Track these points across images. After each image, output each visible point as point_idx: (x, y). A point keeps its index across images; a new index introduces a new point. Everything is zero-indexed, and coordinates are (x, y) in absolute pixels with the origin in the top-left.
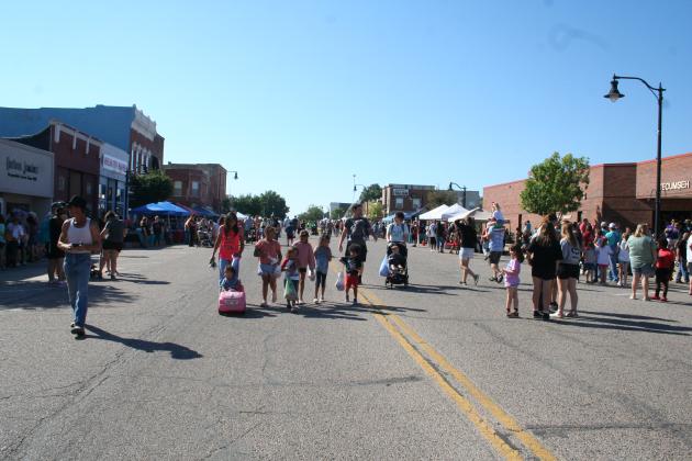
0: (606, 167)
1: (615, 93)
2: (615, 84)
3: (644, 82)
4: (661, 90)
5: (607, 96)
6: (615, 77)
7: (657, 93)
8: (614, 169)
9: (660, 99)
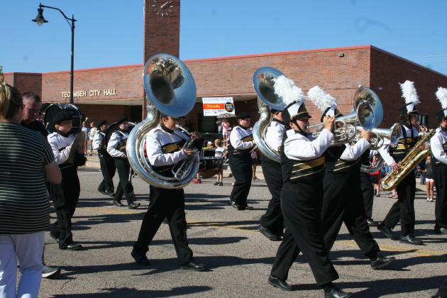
0: (16, 75)
1: (41, 19)
2: (41, 11)
3: (62, 12)
4: (73, 20)
5: (35, 21)
6: (41, 6)
7: (71, 22)
8: (22, 77)
9: (73, 28)
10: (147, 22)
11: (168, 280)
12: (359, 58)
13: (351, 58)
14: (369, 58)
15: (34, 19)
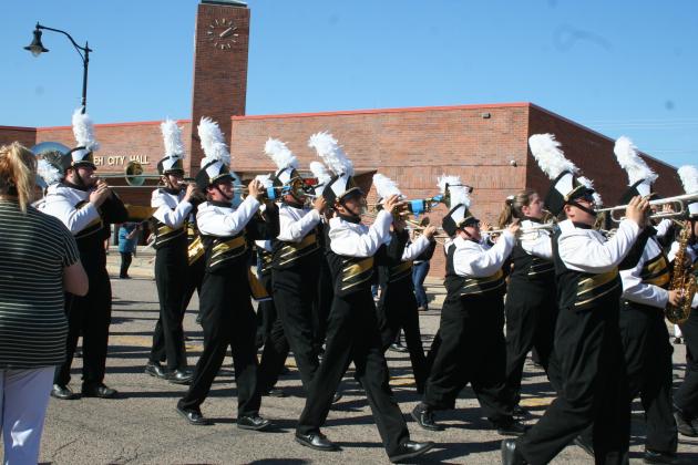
1: (37, 46)
2: (38, 35)
3: (70, 38)
4: (87, 50)
5: (28, 48)
6: (38, 27)
7: (83, 52)
9: (86, 62)
10: (198, 57)
11: (216, 446)
12: (512, 120)
13: (500, 121)
14: (527, 121)
15: (28, 45)
